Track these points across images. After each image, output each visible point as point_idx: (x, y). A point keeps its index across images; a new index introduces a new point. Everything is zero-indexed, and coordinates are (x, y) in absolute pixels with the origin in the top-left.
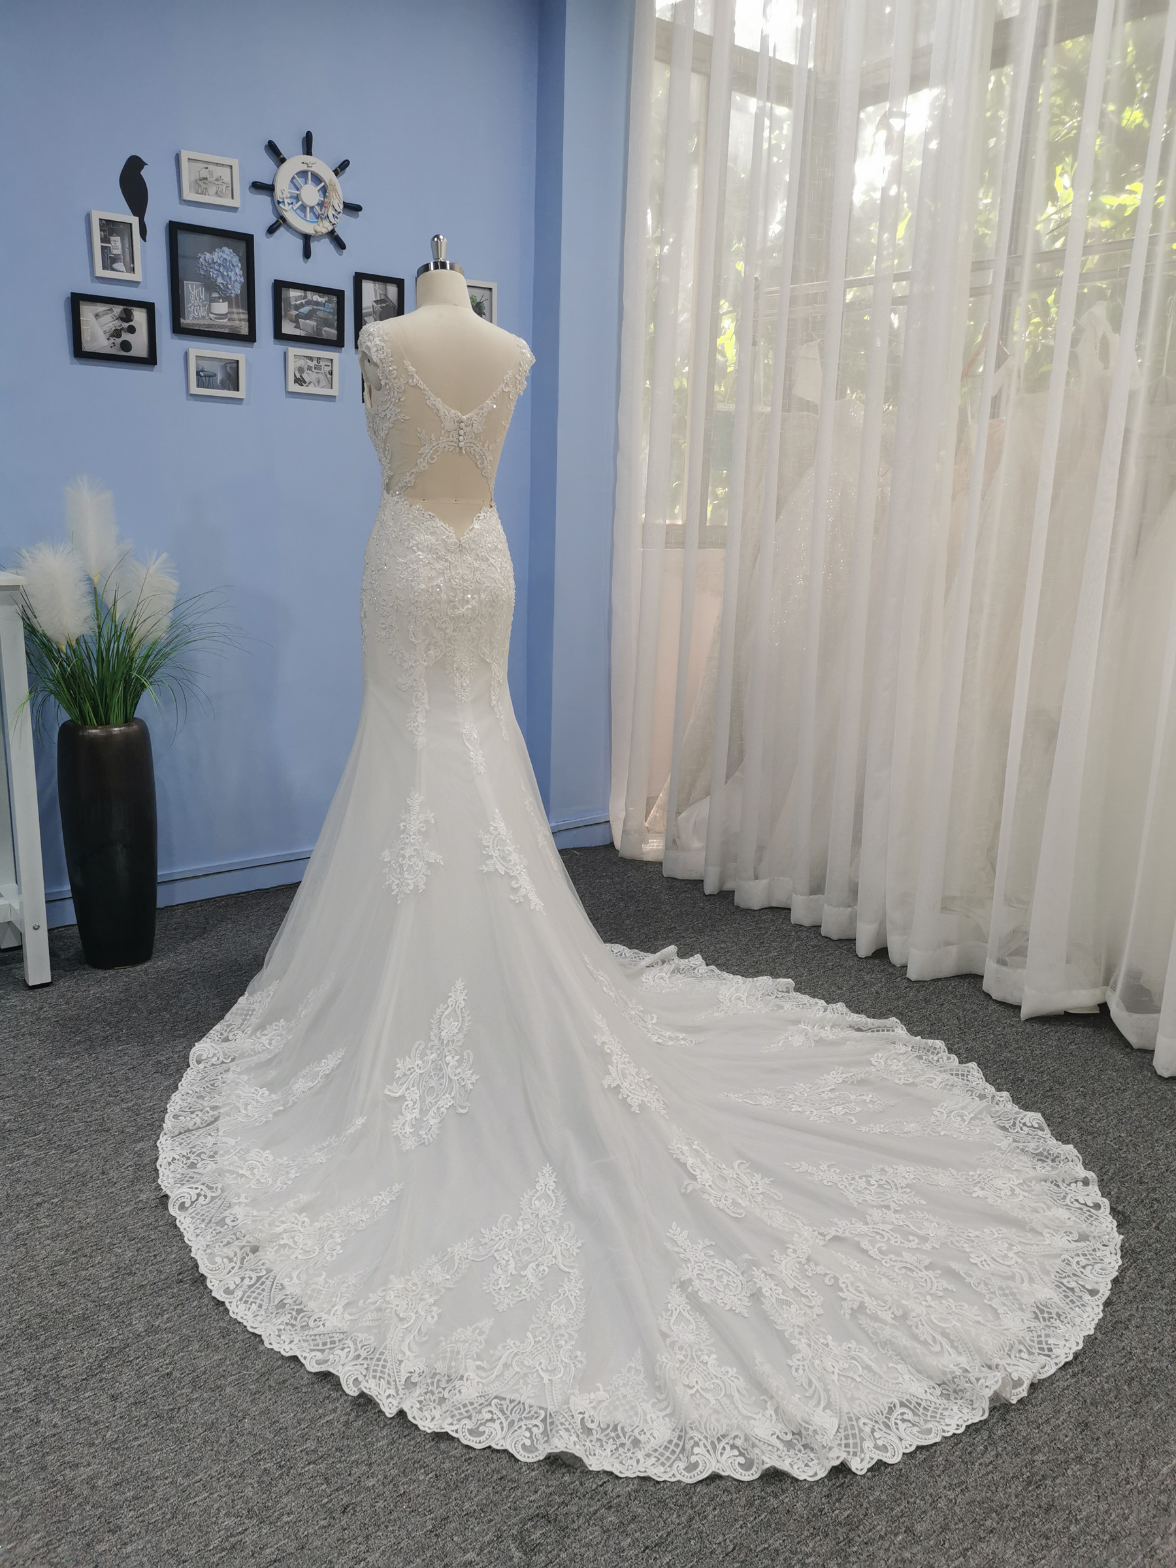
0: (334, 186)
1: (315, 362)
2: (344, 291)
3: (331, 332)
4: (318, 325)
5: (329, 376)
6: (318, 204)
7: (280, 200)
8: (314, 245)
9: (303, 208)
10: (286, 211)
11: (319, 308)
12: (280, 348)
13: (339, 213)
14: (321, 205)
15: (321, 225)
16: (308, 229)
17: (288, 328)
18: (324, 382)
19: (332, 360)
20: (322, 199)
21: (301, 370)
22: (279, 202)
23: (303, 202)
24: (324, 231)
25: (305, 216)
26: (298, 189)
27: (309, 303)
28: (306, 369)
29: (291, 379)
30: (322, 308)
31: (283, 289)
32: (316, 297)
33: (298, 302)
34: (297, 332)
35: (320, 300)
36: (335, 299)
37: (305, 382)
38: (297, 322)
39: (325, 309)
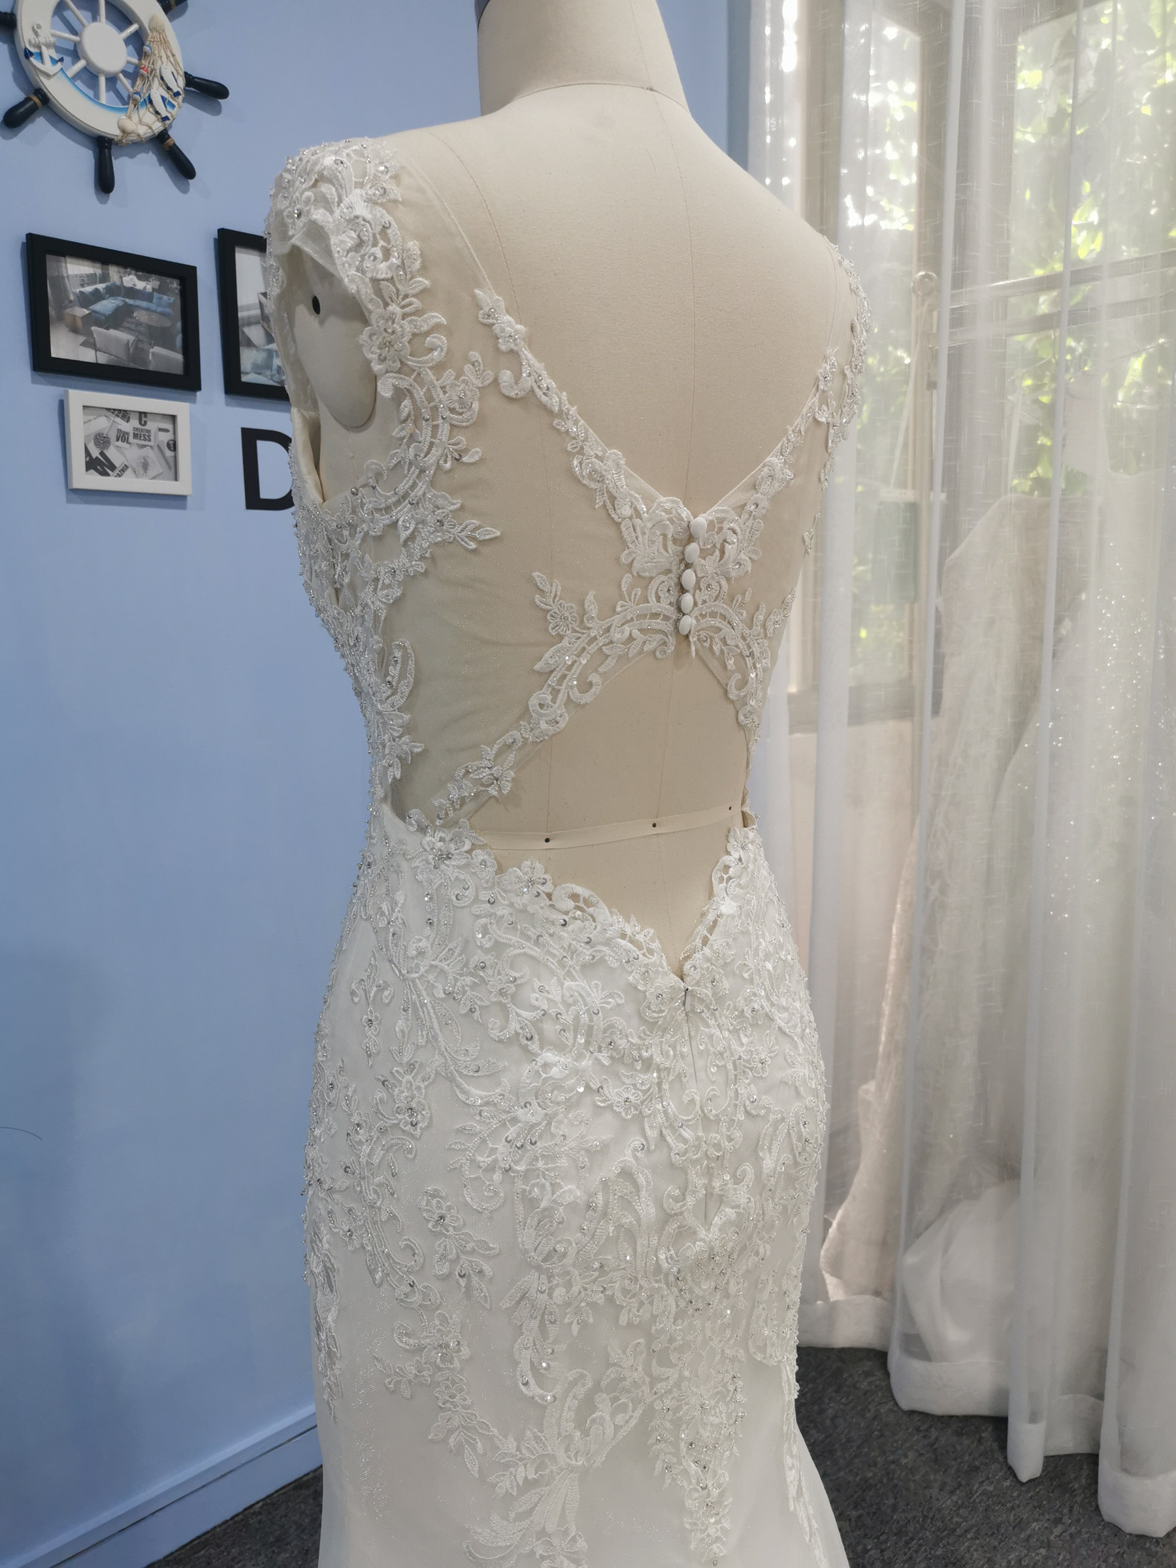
0: (160, 31)
1: (134, 422)
2: (193, 269)
3: (169, 357)
4: (138, 341)
5: (169, 454)
6: (124, 72)
7: (32, 50)
8: (122, 166)
9: (90, 76)
10: (48, 76)
11: (138, 303)
12: (47, 392)
13: (177, 94)
14: (134, 74)
15: (135, 117)
16: (106, 122)
17: (63, 346)
18: (157, 466)
19: (173, 418)
20: (135, 60)
21: (102, 440)
22: (28, 54)
23: (89, 62)
24: (143, 131)
25: (97, 95)
26: (75, 32)
27: (113, 291)
28: (113, 436)
29: (78, 460)
30: (144, 304)
31: (49, 257)
32: (131, 280)
33: (88, 289)
34: (88, 356)
35: (140, 285)
36: (175, 285)
37: (113, 467)
38: (90, 334)
39: (153, 306)
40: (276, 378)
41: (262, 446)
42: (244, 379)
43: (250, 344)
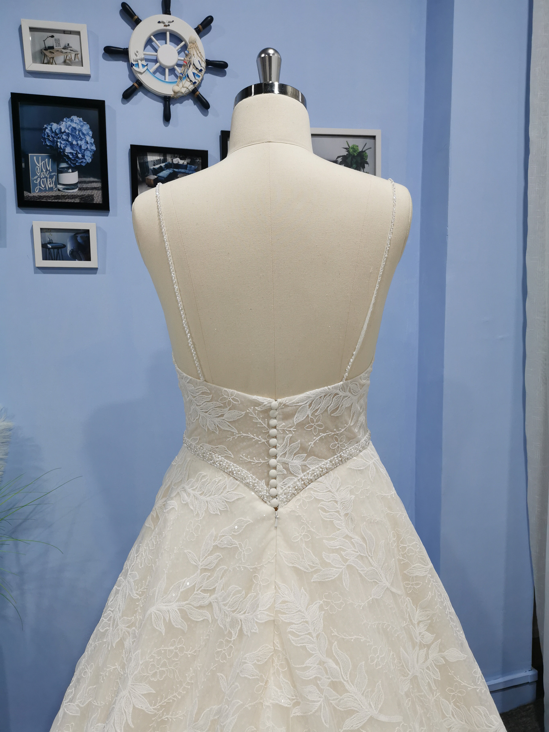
2: (207, 152)
6: (177, 65)
7: (134, 63)
8: (175, 109)
9: (161, 70)
10: (141, 73)
11: (180, 170)
13: (201, 70)
14: (182, 64)
15: (181, 85)
16: (167, 90)
20: (182, 58)
22: (132, 65)
23: (160, 63)
24: (184, 90)
25: (165, 78)
26: (156, 51)
30: (183, 171)
31: (139, 153)
36: (198, 160)
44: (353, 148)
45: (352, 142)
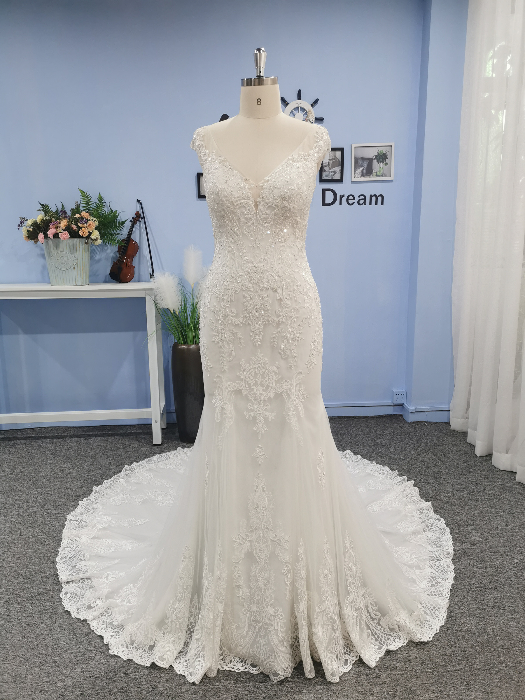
20: (305, 118)
40: (331, 177)
41: (326, 192)
42: (323, 178)
43: (325, 171)
44: (380, 152)
45: (379, 148)
